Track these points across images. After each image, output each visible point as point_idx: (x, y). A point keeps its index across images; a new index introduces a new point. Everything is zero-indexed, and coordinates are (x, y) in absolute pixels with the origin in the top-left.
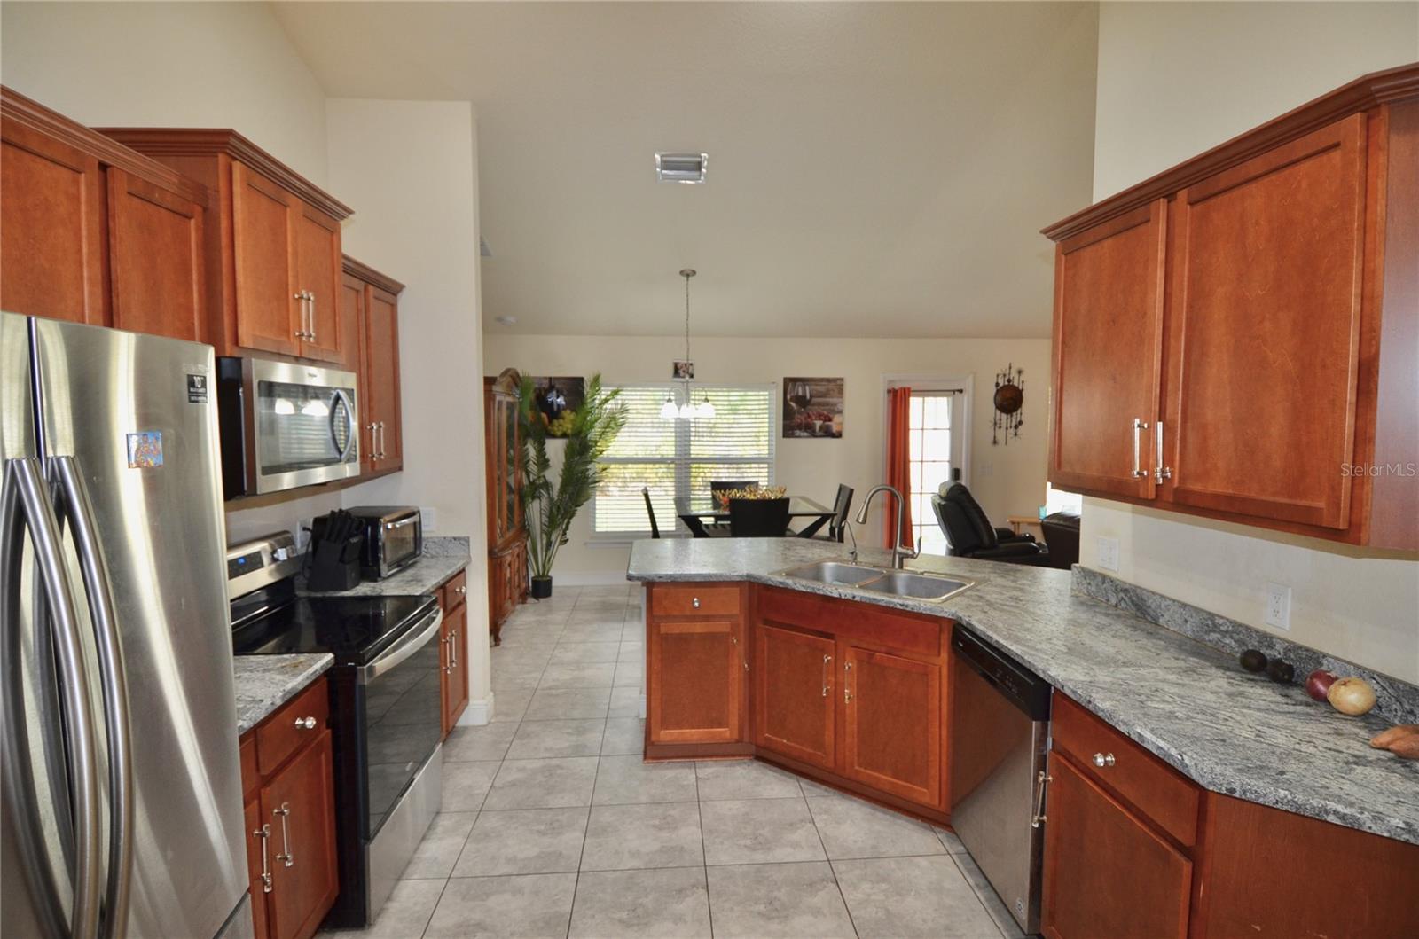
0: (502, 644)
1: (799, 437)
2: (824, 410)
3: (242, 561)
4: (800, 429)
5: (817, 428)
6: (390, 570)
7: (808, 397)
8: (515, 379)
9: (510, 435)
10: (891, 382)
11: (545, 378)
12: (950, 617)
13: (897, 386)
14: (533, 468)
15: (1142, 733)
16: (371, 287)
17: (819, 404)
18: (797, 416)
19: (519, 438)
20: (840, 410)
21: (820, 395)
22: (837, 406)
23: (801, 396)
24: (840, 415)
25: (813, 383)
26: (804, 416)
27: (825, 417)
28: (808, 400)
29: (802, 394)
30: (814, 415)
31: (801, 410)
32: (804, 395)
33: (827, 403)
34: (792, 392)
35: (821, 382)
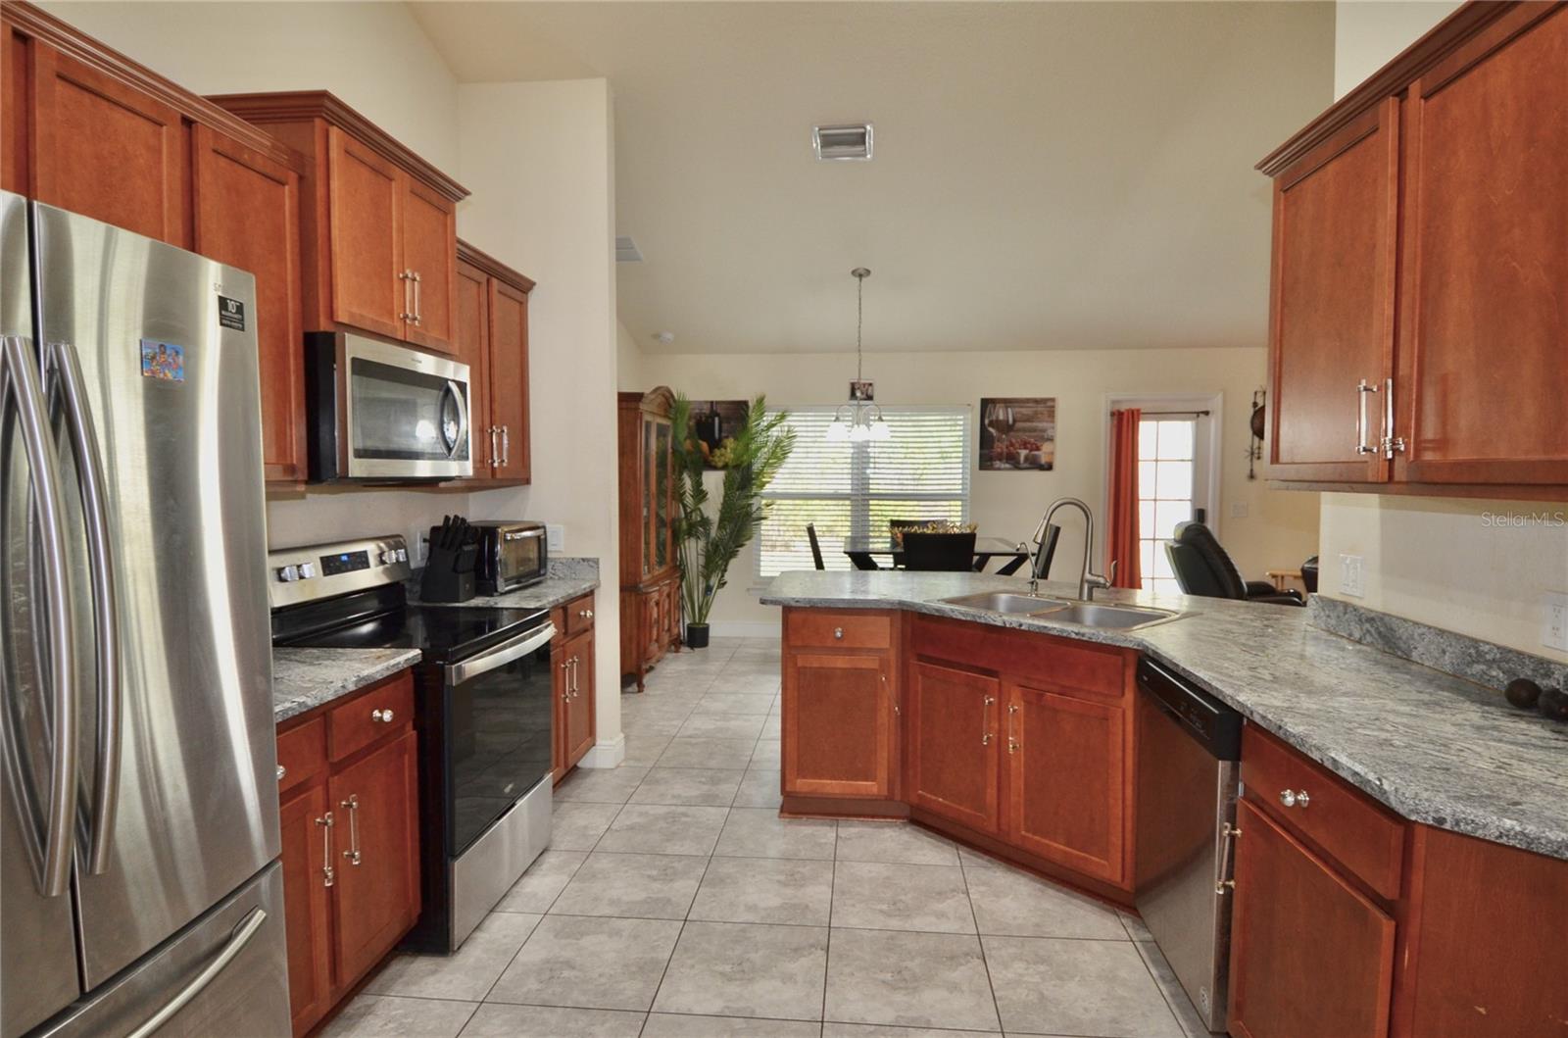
0: (646, 691)
1: (999, 469)
2: (1030, 437)
3: (344, 558)
4: (1000, 460)
5: (1022, 459)
6: (507, 586)
7: (1011, 421)
8: (668, 402)
9: (662, 463)
10: (1114, 402)
11: (706, 402)
12: (1135, 647)
13: (1123, 408)
14: (689, 500)
15: (1337, 758)
16: (495, 281)
17: (1024, 430)
18: (997, 444)
19: (673, 467)
20: (1051, 436)
21: (1025, 418)
22: (1047, 431)
23: (1002, 421)
24: (1050, 443)
25: (1017, 404)
26: (1006, 444)
27: (1031, 445)
28: (1011, 425)
29: (1003, 418)
30: (1017, 442)
31: (1001, 437)
32: (1006, 419)
33: (1035, 428)
34: (991, 416)
35: (1027, 403)
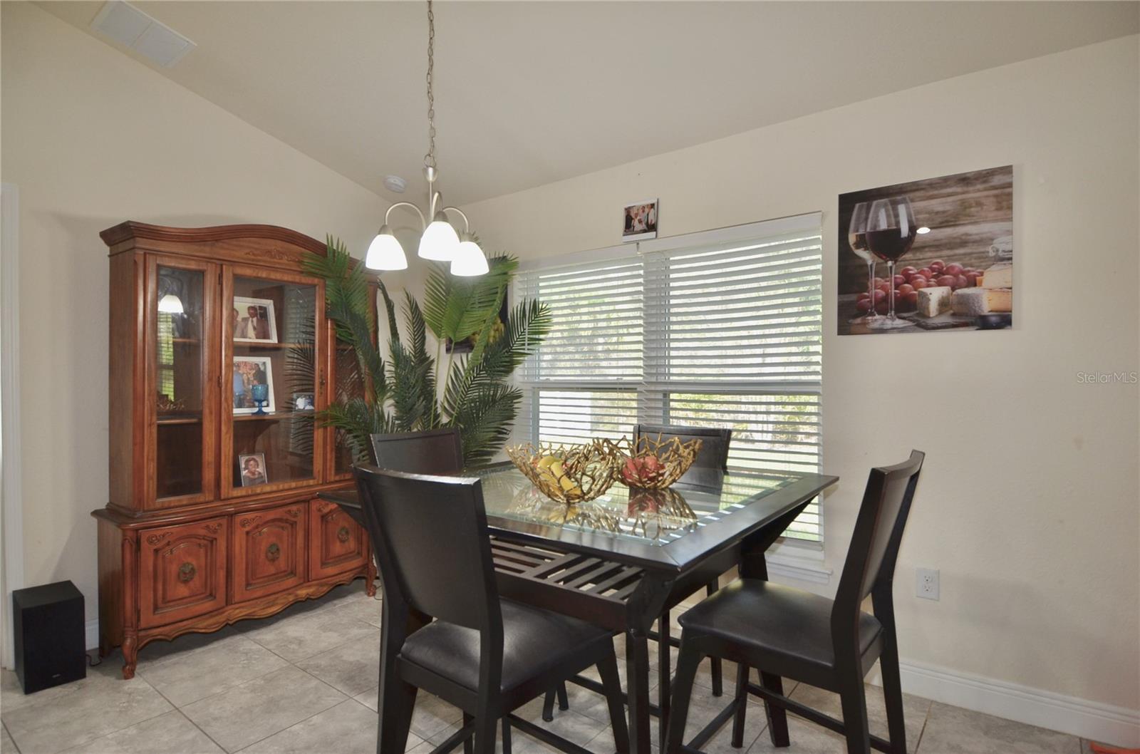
1: (881, 330)
2: (950, 258)
4: (883, 312)
5: (933, 307)
7: (905, 231)
17: (938, 245)
18: (874, 280)
20: (1004, 251)
21: (940, 220)
22: (995, 241)
23: (885, 232)
24: (1002, 267)
25: (918, 194)
26: (895, 278)
27: (956, 275)
28: (905, 238)
29: (888, 226)
30: (922, 272)
31: (885, 265)
32: (895, 228)
33: (963, 237)
34: (862, 226)
35: (942, 187)
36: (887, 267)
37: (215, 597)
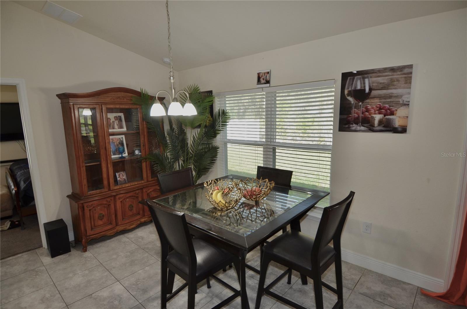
1: (356, 131)
2: (384, 103)
4: (357, 123)
5: (376, 122)
7: (367, 90)
17: (380, 97)
18: (354, 110)
20: (406, 101)
21: (382, 86)
22: (403, 97)
23: (359, 90)
24: (405, 108)
25: (374, 75)
26: (362, 110)
27: (386, 110)
28: (367, 93)
29: (361, 88)
30: (373, 108)
31: (358, 104)
32: (363, 88)
33: (390, 94)
34: (350, 87)
35: (384, 72)
36: (359, 105)
37: (112, 224)
